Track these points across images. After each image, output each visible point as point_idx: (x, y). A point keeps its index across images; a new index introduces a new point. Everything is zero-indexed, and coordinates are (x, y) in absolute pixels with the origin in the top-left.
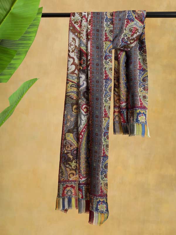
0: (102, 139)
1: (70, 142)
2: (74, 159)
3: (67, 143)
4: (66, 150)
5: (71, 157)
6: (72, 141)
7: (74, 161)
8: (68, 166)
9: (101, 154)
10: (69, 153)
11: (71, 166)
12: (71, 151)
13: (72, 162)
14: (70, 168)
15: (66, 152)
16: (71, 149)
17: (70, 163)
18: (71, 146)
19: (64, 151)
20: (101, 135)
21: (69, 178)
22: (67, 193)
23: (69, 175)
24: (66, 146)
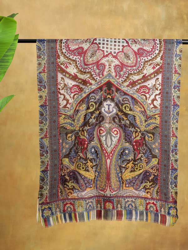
0: (170, 155)
1: (66, 166)
2: (70, 180)
3: (64, 167)
4: (63, 173)
5: (68, 178)
6: (68, 165)
7: (70, 182)
8: (65, 186)
9: (169, 168)
10: (66, 175)
11: (68, 186)
12: (68, 173)
13: (69, 182)
14: (68, 188)
15: (63, 174)
16: (68, 172)
17: (67, 183)
18: (67, 169)
19: (62, 174)
20: (169, 152)
21: (68, 197)
22: (67, 209)
23: (68, 194)
24: (63, 169)
